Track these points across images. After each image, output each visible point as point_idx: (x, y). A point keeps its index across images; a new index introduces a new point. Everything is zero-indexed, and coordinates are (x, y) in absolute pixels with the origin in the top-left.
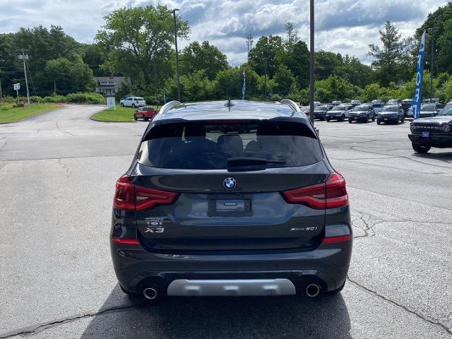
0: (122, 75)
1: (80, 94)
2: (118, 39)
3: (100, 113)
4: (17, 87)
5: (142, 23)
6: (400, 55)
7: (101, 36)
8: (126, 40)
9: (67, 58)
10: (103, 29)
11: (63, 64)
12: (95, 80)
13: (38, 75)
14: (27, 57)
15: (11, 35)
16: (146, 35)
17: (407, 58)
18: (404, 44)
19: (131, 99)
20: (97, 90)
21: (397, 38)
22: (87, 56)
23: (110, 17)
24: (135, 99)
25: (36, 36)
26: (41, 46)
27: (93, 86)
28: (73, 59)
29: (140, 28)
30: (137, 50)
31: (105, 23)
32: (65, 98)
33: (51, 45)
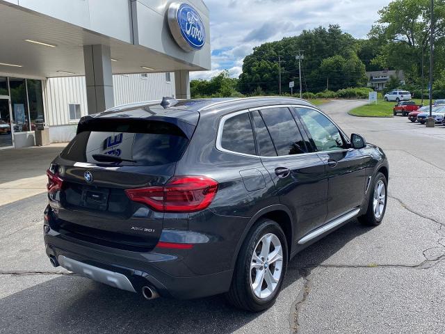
0: (393, 69)
1: (350, 90)
2: (391, 32)
3: (360, 108)
4: (292, 84)
5: (419, 12)
7: (375, 30)
8: (399, 32)
9: (342, 54)
10: (378, 24)
11: (337, 62)
12: (368, 75)
13: (314, 73)
14: (303, 57)
15: (295, 38)
16: (422, 25)
19: (396, 93)
20: (369, 84)
22: (363, 51)
23: (384, 10)
24: (400, 93)
25: (316, 36)
26: (319, 46)
27: (365, 81)
28: (347, 56)
29: (416, 18)
30: (411, 41)
31: (379, 17)
32: (335, 94)
33: (327, 44)
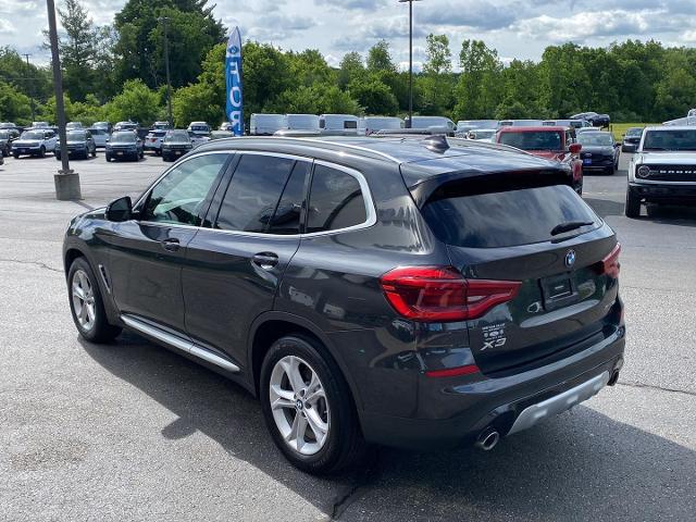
6: (94, 52)
17: (105, 58)
18: (98, 36)
21: (87, 25)
